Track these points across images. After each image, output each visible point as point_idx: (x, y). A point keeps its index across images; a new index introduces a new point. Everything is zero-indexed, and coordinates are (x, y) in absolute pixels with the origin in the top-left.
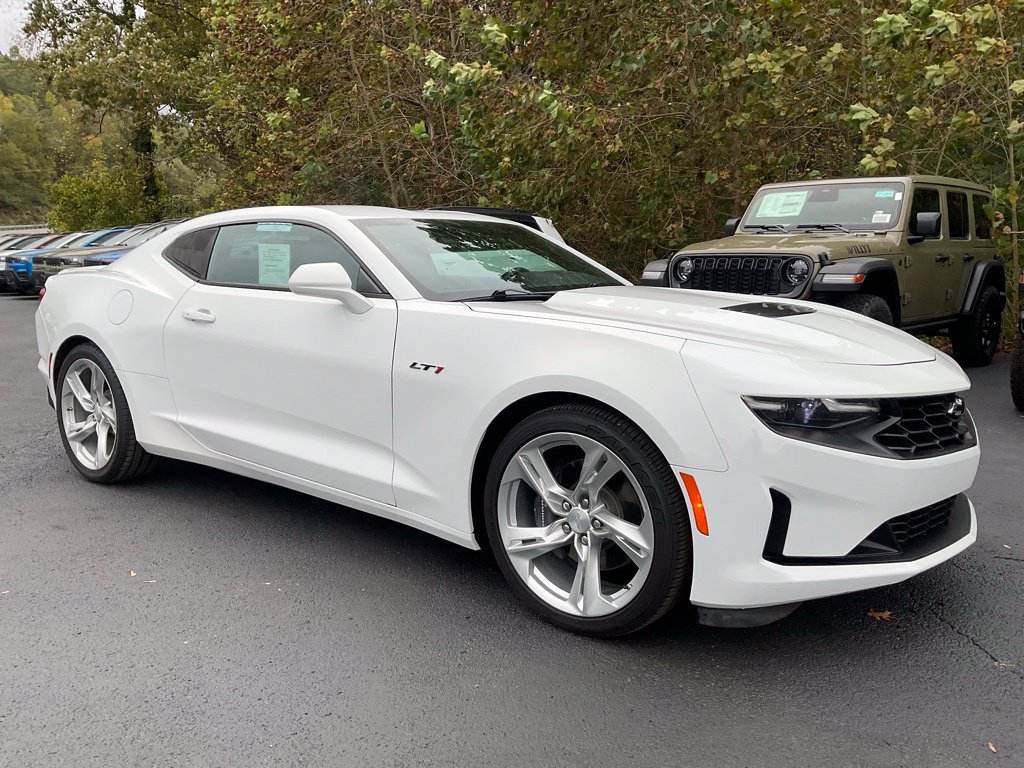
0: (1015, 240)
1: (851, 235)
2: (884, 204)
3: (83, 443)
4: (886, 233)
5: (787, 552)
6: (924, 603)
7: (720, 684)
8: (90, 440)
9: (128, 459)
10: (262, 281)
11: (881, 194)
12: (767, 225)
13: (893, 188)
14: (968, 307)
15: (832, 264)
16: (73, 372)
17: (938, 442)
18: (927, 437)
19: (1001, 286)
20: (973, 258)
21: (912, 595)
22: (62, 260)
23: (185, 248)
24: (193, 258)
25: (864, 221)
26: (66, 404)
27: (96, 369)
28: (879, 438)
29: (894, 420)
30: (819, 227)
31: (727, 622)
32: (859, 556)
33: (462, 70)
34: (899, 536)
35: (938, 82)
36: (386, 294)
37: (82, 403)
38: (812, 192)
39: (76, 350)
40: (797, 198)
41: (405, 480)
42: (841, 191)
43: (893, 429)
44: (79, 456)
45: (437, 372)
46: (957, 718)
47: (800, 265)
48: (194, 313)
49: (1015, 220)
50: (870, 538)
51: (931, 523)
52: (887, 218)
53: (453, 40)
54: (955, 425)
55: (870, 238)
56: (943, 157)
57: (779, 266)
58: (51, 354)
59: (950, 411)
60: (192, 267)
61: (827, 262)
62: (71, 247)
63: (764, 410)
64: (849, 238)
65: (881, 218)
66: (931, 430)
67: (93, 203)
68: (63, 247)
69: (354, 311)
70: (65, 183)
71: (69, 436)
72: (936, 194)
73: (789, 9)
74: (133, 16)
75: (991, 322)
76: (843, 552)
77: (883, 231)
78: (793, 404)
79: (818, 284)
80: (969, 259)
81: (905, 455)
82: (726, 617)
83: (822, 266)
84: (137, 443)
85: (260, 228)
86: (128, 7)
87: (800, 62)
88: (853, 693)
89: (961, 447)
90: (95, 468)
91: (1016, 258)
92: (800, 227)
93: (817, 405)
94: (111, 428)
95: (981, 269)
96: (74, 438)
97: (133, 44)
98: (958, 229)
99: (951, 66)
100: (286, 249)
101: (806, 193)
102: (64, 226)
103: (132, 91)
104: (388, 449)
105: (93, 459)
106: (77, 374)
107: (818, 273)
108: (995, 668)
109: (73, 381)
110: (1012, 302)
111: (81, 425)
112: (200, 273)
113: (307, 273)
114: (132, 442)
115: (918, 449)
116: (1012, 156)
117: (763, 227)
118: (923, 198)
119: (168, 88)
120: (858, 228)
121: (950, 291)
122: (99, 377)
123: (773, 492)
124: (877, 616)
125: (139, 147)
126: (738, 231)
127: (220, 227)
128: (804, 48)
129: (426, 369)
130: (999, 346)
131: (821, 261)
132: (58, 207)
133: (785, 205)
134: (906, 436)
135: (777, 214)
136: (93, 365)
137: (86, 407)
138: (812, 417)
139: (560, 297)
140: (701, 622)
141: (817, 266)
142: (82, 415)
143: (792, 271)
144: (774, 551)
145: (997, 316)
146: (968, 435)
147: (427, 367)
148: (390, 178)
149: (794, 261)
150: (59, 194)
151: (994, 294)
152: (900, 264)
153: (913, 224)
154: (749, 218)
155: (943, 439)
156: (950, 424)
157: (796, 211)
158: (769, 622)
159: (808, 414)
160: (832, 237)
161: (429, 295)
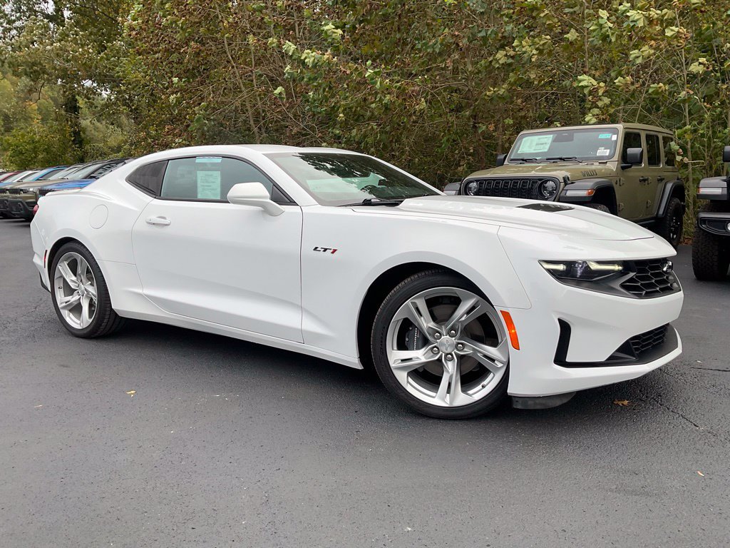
0: (690, 167)
1: (584, 164)
2: (606, 143)
3: (70, 311)
4: (606, 163)
5: (568, 360)
6: (649, 395)
7: (526, 444)
8: (77, 309)
9: (105, 321)
10: (200, 197)
11: (603, 136)
12: (525, 158)
13: (610, 132)
14: (661, 212)
15: (572, 183)
16: (63, 261)
17: (658, 289)
18: (651, 286)
19: (682, 198)
20: (664, 179)
21: (640, 391)
22: (22, 190)
23: (144, 175)
24: (150, 182)
25: (591, 154)
26: (58, 284)
27: (81, 260)
28: (623, 286)
29: (632, 275)
30: (561, 159)
31: (531, 405)
32: (612, 361)
33: (310, 56)
34: (636, 349)
35: (639, 61)
36: (292, 203)
37: (70, 283)
38: (556, 135)
39: (65, 247)
40: (546, 140)
41: (309, 325)
42: (575, 134)
43: (631, 280)
44: (68, 320)
45: (333, 253)
46: (677, 459)
47: (550, 184)
48: (154, 219)
49: (689, 154)
50: (618, 350)
51: (654, 341)
52: (607, 152)
53: (297, 33)
54: (667, 277)
55: (596, 166)
56: (641, 111)
57: (537, 185)
58: (46, 251)
59: (665, 269)
60: (150, 188)
61: (569, 182)
62: (25, 181)
63: (552, 270)
64: (583, 166)
65: (603, 152)
66: (653, 281)
67: (35, 150)
68: (18, 181)
69: (271, 214)
70: (14, 136)
71: (60, 306)
72: (639, 135)
73: (537, 9)
74: (63, 16)
75: (676, 223)
76: (603, 359)
77: (605, 161)
78: (570, 265)
79: (563, 197)
80: (661, 180)
81: (640, 296)
82: (530, 402)
83: (566, 184)
84: (112, 309)
85: (198, 160)
86: (58, 10)
87: (546, 46)
88: (611, 447)
89: (671, 292)
90: (80, 328)
91: (691, 179)
92: (548, 159)
93: (585, 265)
94: (91, 299)
95: (669, 186)
96: (64, 308)
97: (64, 37)
98: (654, 160)
99: (647, 50)
100: (217, 175)
101: (552, 136)
102: (14, 167)
103: (65, 70)
104: (298, 305)
105: (79, 322)
106: (66, 263)
107: (563, 190)
108: (697, 431)
109: (63, 268)
110: (689, 209)
111: (68, 298)
112: (155, 192)
113: (239, 189)
114: (108, 309)
115: (647, 293)
116: (687, 110)
117: (523, 160)
118: (631, 139)
119: (90, 68)
120: (587, 159)
121: (649, 201)
122: (83, 264)
123: (559, 320)
124: (620, 403)
125: (69, 110)
126: (506, 162)
127: (169, 160)
128: (548, 37)
129: (324, 251)
130: (682, 239)
131: (565, 181)
132: (9, 153)
133: (537, 144)
134: (639, 284)
135: (532, 151)
136: (79, 257)
137: (73, 286)
138: (582, 273)
139: (408, 203)
140: (515, 407)
141: (562, 184)
142: (69, 291)
143: (545, 188)
144: (560, 359)
145: (680, 219)
146: (675, 285)
147: (325, 250)
148: (256, 130)
149: (546, 182)
150: (10, 145)
151: (678, 204)
152: (616, 184)
153: (624, 157)
154: (512, 154)
155: (662, 286)
156: (665, 277)
157: (545, 149)
158: (557, 405)
159: (579, 273)
160: (571, 166)
161: (322, 201)
